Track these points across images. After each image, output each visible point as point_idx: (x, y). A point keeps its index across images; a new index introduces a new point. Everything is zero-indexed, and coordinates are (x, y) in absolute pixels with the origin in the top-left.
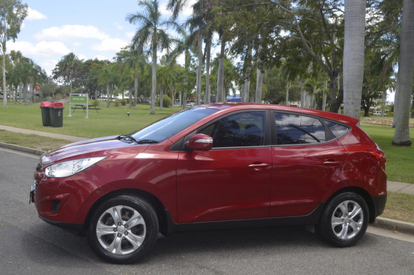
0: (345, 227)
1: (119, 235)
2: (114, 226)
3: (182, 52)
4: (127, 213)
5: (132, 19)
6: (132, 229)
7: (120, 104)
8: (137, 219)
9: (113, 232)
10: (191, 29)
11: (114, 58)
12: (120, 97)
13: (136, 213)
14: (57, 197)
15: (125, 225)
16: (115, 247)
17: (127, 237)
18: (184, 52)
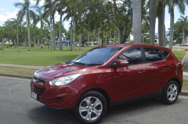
0: (172, 95)
1: (90, 111)
2: (87, 107)
3: (39, 21)
4: (93, 100)
5: (17, 5)
6: (96, 108)
7: (9, 46)
8: (98, 102)
9: (87, 110)
10: (45, 10)
11: (4, 24)
12: (7, 43)
13: (98, 100)
14: (58, 96)
15: (92, 106)
16: (88, 117)
17: (94, 111)
18: (40, 21)
